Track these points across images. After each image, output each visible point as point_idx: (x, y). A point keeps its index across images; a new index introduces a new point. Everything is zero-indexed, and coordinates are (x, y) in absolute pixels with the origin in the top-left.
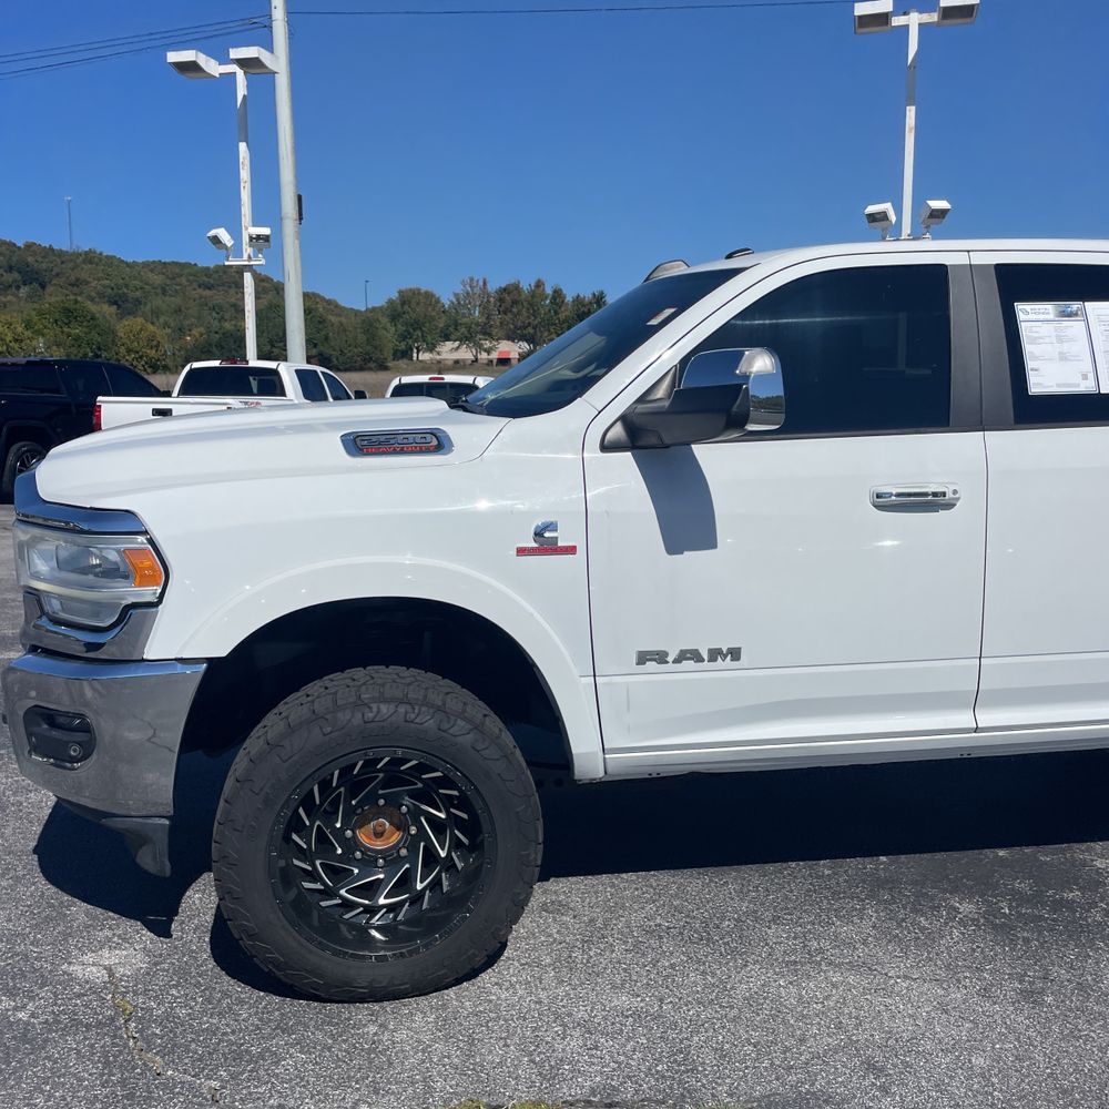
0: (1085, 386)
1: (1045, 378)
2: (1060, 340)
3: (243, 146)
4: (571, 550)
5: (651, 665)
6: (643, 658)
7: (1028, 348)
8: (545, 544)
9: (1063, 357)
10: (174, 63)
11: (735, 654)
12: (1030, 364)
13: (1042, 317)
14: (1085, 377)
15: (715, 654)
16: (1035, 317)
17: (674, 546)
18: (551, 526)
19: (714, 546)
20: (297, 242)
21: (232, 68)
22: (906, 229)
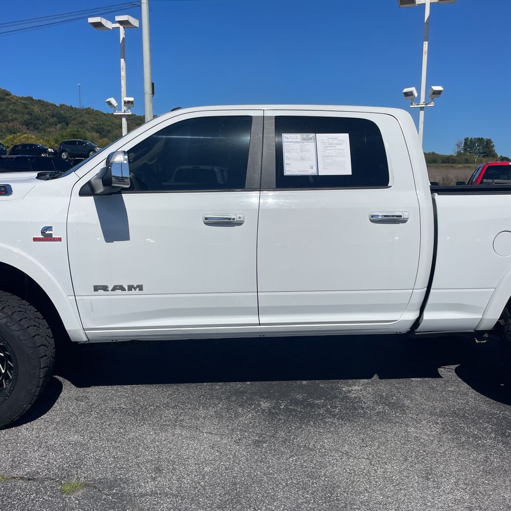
0: (312, 172)
1: (291, 169)
2: (302, 151)
3: (122, 60)
4: (60, 239)
5: (101, 292)
6: (96, 288)
8: (46, 236)
9: (302, 159)
10: (91, 23)
11: (140, 288)
12: (286, 161)
13: (294, 140)
14: (312, 168)
15: (131, 288)
17: (109, 238)
18: (50, 228)
19: (129, 240)
20: (151, 104)
21: (118, 25)
22: (423, 100)
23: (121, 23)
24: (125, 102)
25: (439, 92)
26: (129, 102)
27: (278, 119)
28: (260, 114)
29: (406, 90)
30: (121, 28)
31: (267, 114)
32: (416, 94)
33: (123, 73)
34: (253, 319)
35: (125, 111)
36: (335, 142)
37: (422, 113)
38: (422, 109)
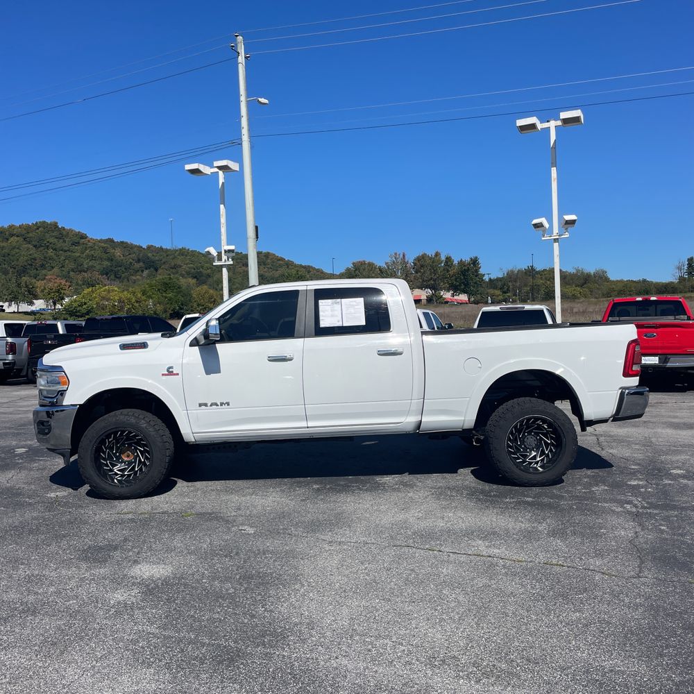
0: (339, 324)
1: (324, 323)
2: (332, 311)
3: (222, 206)
4: (178, 374)
5: (203, 407)
6: (200, 405)
7: (321, 313)
8: (170, 372)
9: (332, 316)
10: (188, 170)
11: (228, 404)
12: (321, 318)
13: (327, 304)
14: (339, 321)
15: (222, 404)
16: (324, 304)
17: (208, 372)
18: (171, 367)
19: (220, 372)
21: (216, 170)
22: (556, 230)
23: (220, 168)
24: (225, 251)
25: (573, 222)
26: (230, 251)
27: (316, 291)
28: (304, 288)
29: (535, 221)
30: (221, 173)
31: (309, 288)
32: (546, 225)
33: (223, 220)
34: (304, 424)
35: (225, 261)
36: (355, 304)
37: (556, 245)
38: (556, 240)
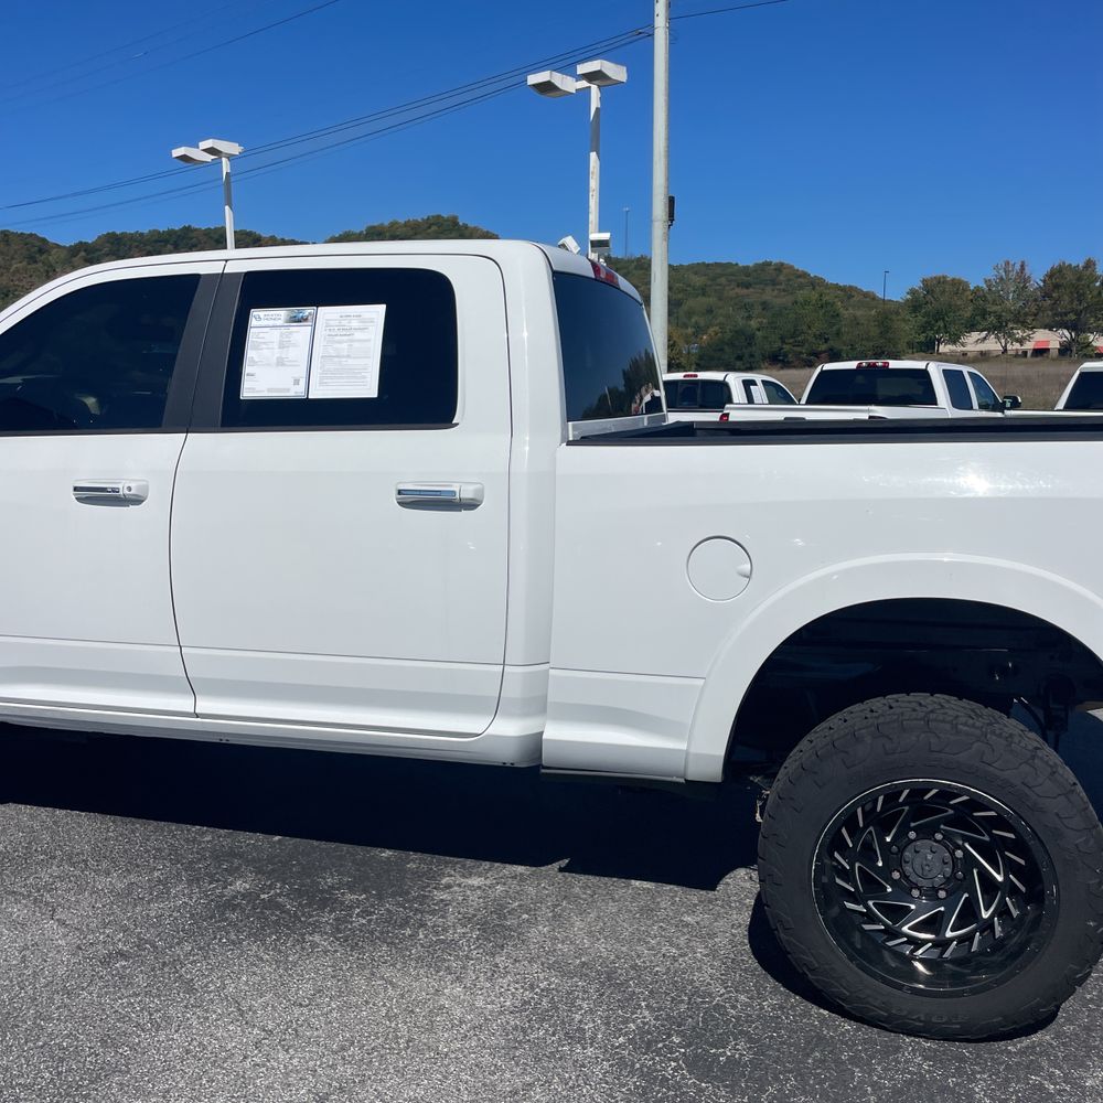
0: (295, 391)
2: (282, 346)
3: (593, 155)
7: (250, 353)
9: (281, 362)
10: (534, 85)
12: (247, 369)
13: (271, 323)
14: (297, 382)
16: (266, 325)
20: (665, 243)
21: (584, 84)
24: (594, 243)
26: (600, 242)
27: (251, 277)
28: (216, 268)
30: (594, 88)
31: (231, 268)
33: (594, 183)
34: (183, 703)
36: (355, 324)
